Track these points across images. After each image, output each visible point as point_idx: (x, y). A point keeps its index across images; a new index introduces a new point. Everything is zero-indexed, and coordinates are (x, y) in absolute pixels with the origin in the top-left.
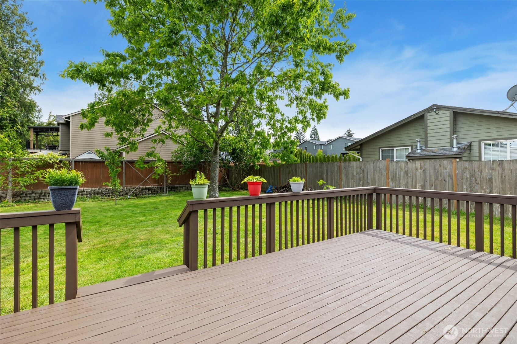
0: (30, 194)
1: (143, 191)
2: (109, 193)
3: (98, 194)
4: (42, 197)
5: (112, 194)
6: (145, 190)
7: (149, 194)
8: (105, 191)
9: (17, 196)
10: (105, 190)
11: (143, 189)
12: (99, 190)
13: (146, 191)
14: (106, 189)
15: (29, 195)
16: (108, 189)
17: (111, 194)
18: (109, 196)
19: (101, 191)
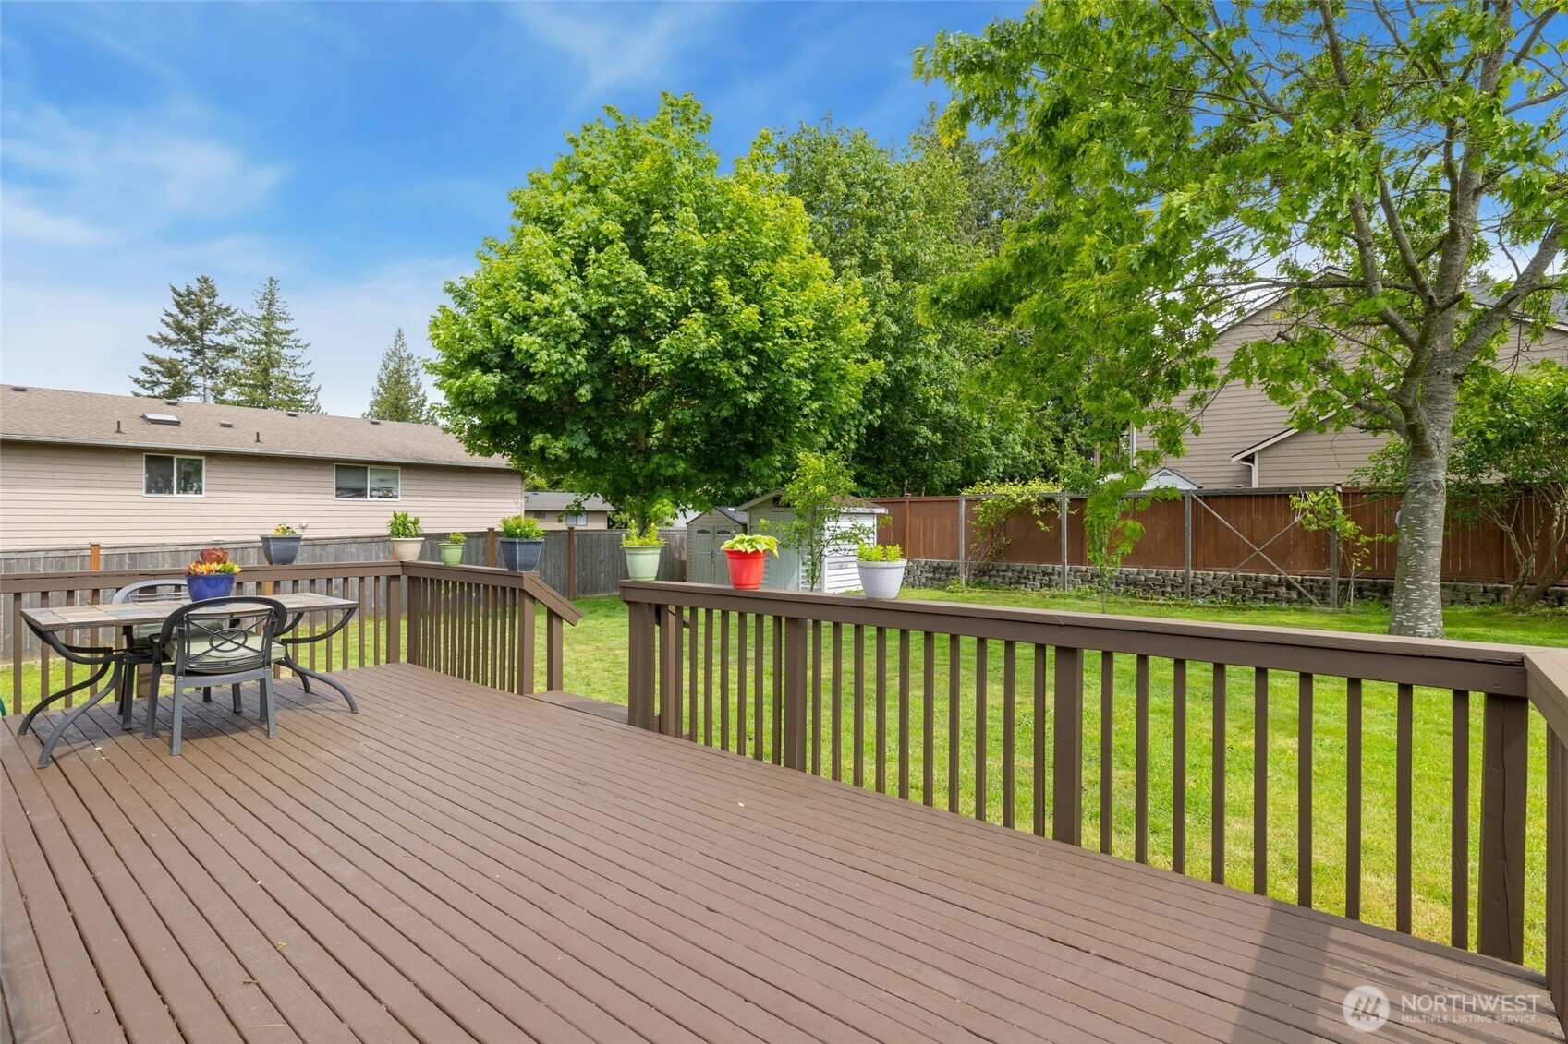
0: (1003, 571)
1: (1270, 589)
2: (1165, 586)
3: (1135, 584)
4: (1023, 581)
5: (1172, 589)
6: (1276, 586)
7: (1289, 601)
8: (1154, 579)
9: (984, 574)
10: (1153, 576)
11: (1267, 583)
12: (1138, 574)
13: (1278, 589)
14: (1157, 574)
15: (1001, 574)
16: (1161, 574)
17: (1169, 589)
18: (1163, 593)
19: (1143, 578)
